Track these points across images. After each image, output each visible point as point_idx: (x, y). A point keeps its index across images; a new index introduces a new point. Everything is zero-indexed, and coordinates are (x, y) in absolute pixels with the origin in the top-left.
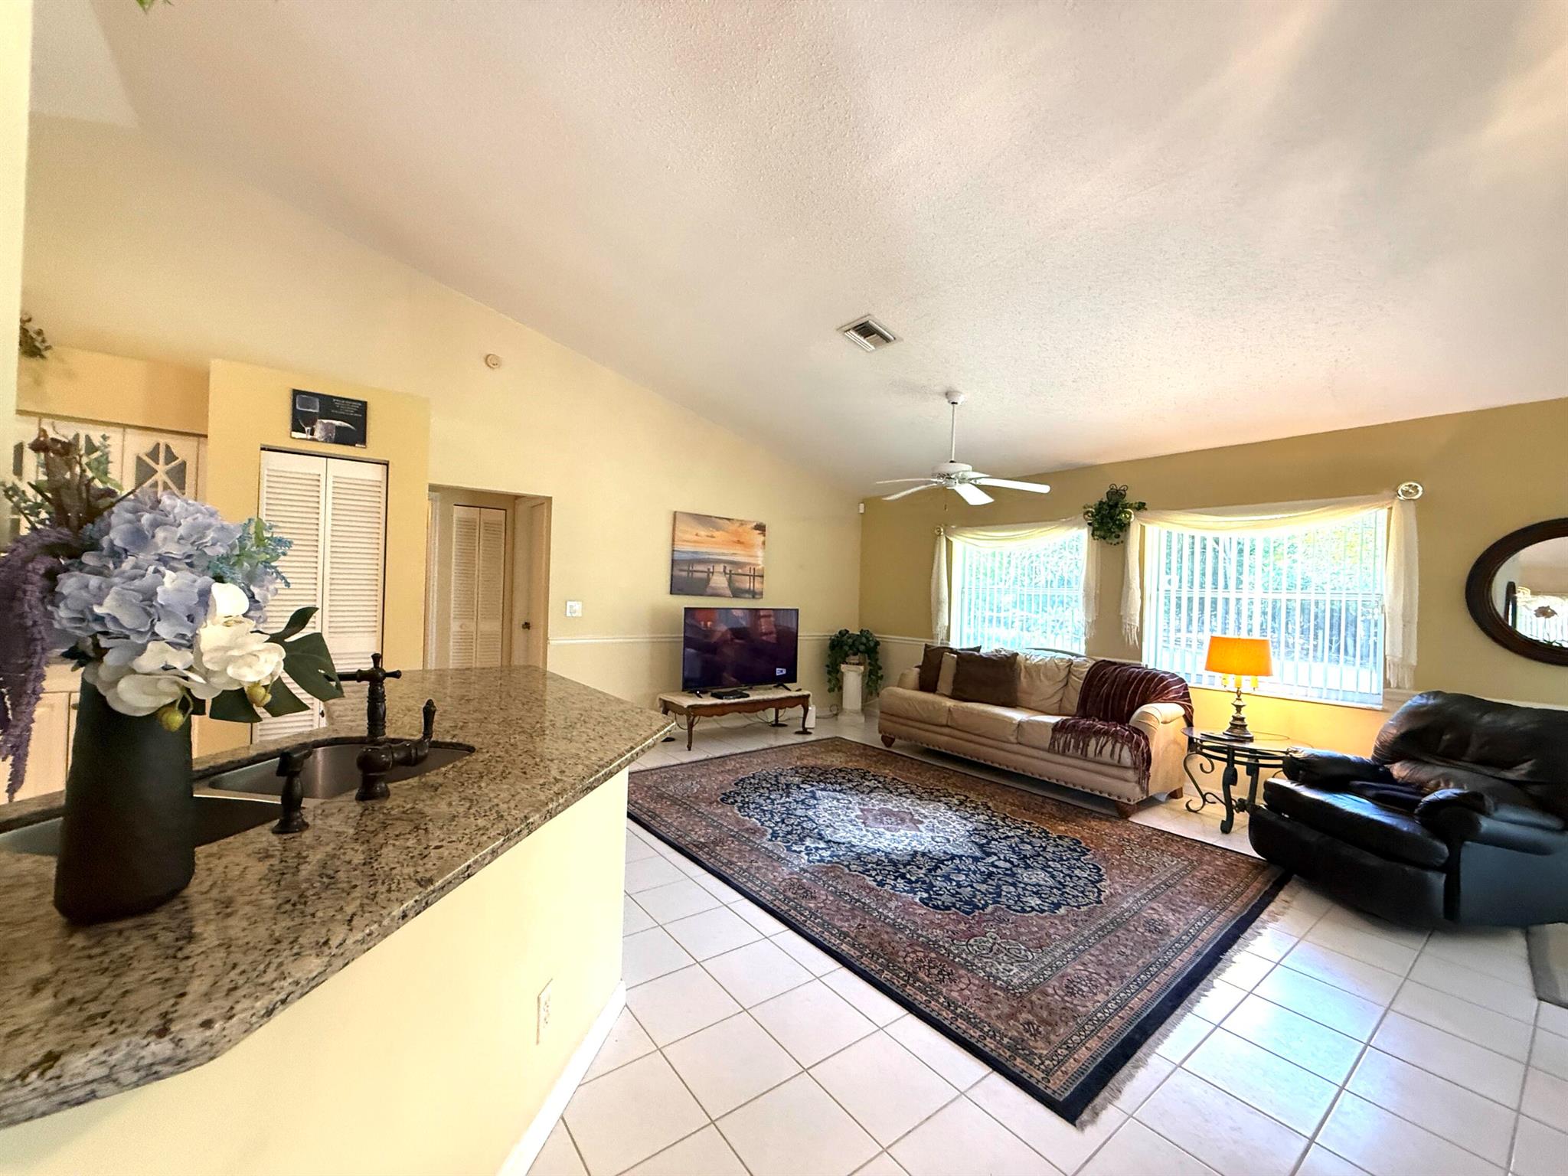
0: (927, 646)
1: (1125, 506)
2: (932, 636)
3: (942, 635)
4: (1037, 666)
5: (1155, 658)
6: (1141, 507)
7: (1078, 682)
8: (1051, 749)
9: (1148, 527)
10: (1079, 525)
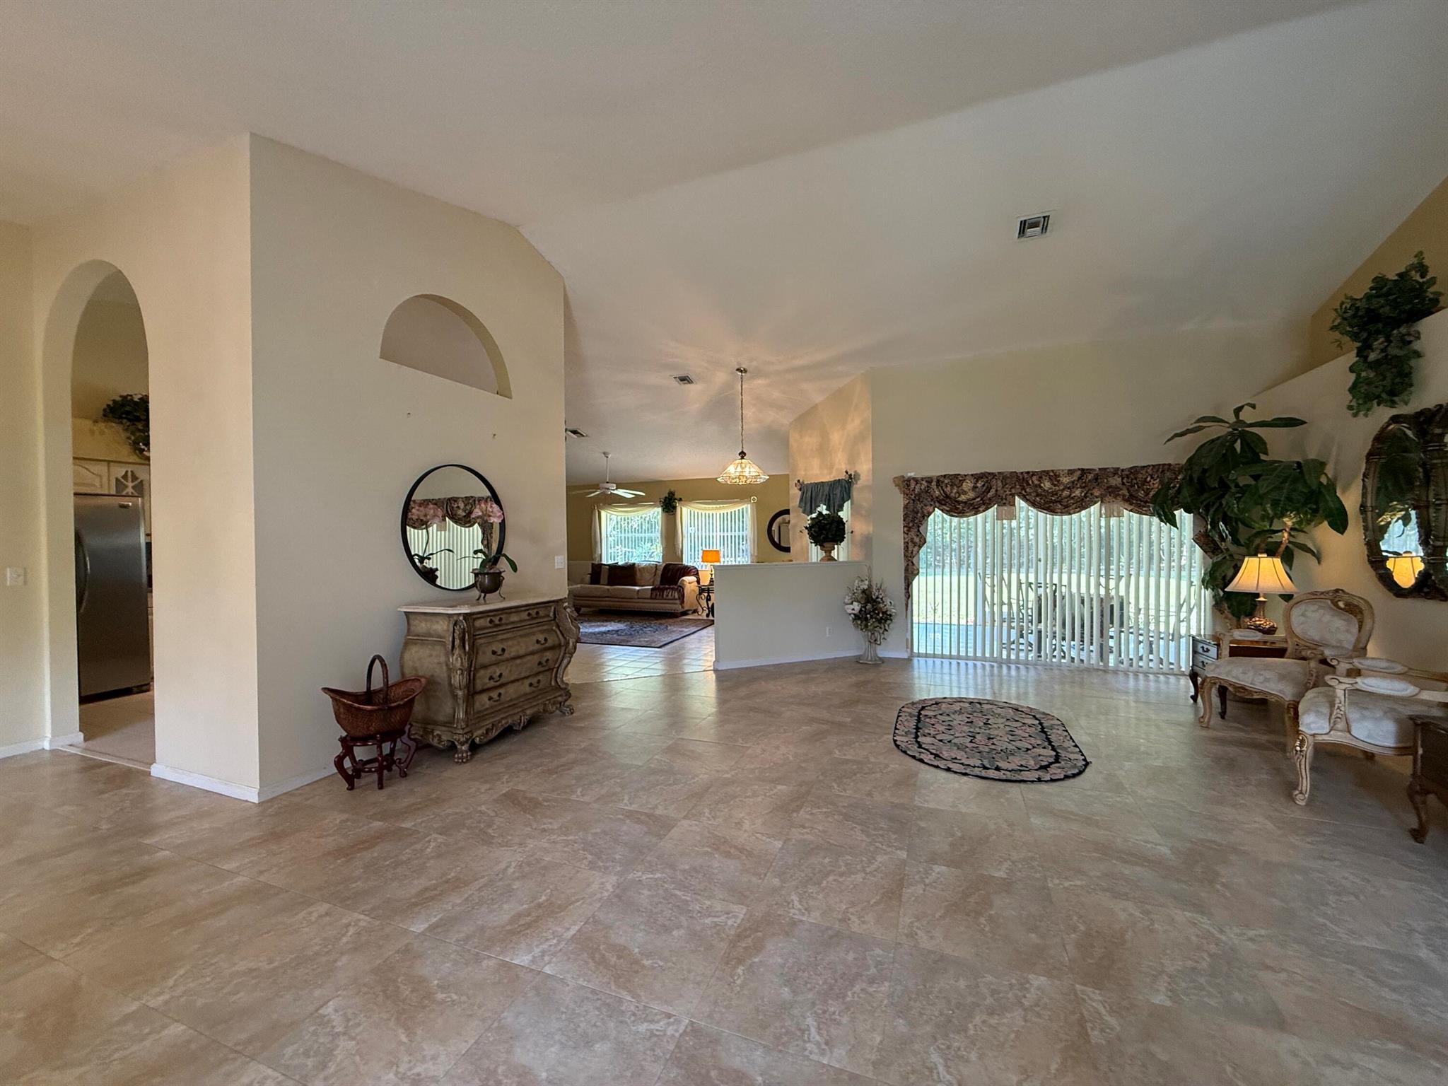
0: (593, 564)
1: (675, 499)
2: (593, 560)
3: (597, 559)
4: (643, 568)
5: (687, 561)
6: (680, 500)
7: (659, 573)
8: (651, 598)
9: (684, 509)
10: (658, 507)
